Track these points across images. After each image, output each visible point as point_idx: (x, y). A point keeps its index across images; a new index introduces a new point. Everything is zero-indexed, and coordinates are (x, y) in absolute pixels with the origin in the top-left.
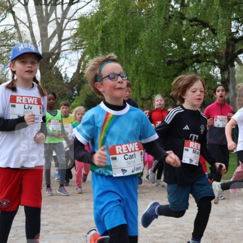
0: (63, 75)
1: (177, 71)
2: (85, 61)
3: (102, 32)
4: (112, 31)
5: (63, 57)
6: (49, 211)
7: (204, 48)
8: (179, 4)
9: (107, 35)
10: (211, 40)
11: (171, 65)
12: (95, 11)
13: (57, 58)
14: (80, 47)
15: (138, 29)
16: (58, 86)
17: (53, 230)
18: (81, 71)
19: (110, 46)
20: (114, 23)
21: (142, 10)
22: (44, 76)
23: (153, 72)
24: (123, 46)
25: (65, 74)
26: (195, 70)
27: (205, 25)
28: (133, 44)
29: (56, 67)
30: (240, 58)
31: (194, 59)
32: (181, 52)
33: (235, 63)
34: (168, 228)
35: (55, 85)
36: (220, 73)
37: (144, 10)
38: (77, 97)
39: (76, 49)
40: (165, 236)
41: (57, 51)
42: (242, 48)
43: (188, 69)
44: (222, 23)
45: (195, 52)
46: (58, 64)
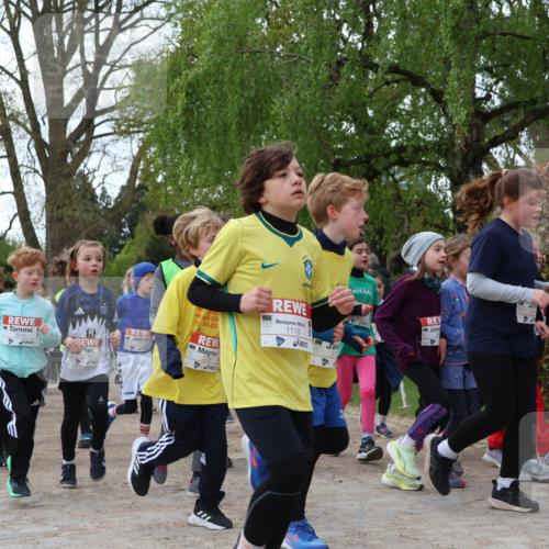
0: (98, 192)
2: (147, 160)
3: (187, 94)
4: (208, 93)
5: (98, 151)
6: (62, 503)
7: (415, 132)
8: (360, 33)
9: (198, 103)
12: (171, 48)
13: (85, 153)
14: (136, 129)
15: (269, 90)
16: (85, 216)
17: (70, 545)
18: (137, 182)
19: (205, 126)
20: (214, 75)
21: (277, 46)
22: (53, 193)
24: (234, 127)
25: (103, 188)
26: (395, 181)
27: (417, 81)
28: (256, 122)
29: (82, 173)
30: (496, 156)
31: (393, 158)
32: (363, 143)
33: (485, 166)
35: (77, 214)
36: (452, 189)
37: (281, 47)
38: (129, 241)
39: (127, 133)
41: (83, 138)
42: (498, 133)
43: (380, 181)
44: (458, 79)
45: (394, 142)
46: (85, 165)
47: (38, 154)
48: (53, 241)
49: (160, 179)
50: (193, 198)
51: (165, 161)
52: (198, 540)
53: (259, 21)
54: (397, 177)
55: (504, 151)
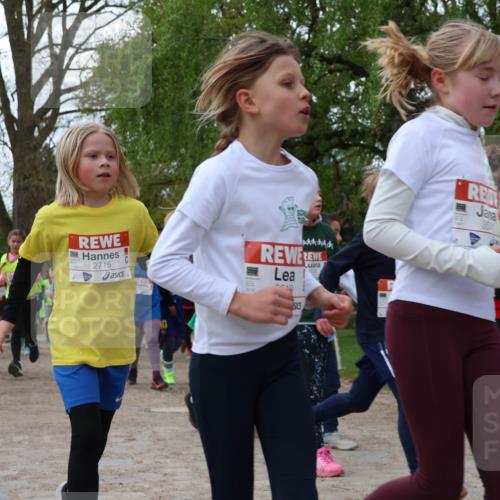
4: (165, 76)
5: (63, 127)
7: (355, 117)
8: (307, 25)
13: (51, 127)
17: (28, 488)
19: (162, 106)
20: (171, 60)
21: (230, 35)
22: (20, 164)
26: (336, 162)
27: (357, 71)
29: (47, 146)
31: (335, 140)
35: (43, 184)
39: (89, 111)
41: (49, 114)
43: (321, 159)
45: (335, 126)
46: (51, 140)
47: (8, 128)
48: (19, 208)
50: (150, 172)
51: (125, 138)
52: (147, 486)
53: (214, 11)
54: (339, 158)
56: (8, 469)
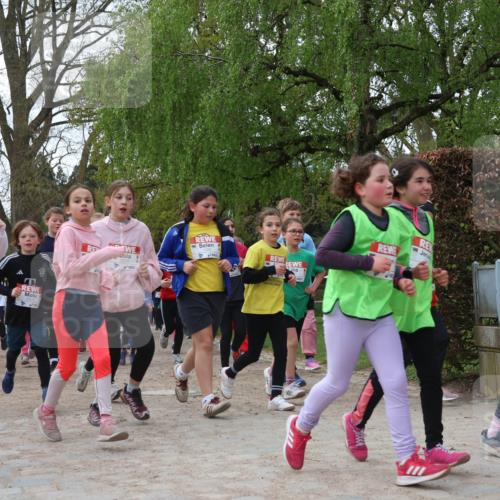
0: (56, 171)
1: (270, 167)
2: (96, 145)
5: (55, 137)
7: (320, 124)
8: (275, 42)
10: (334, 111)
11: (259, 155)
13: (44, 138)
14: (87, 119)
15: (198, 87)
16: (44, 191)
17: (29, 466)
18: (89, 163)
19: (144, 117)
21: (205, 52)
22: (17, 171)
23: (225, 167)
24: (168, 117)
25: (60, 170)
26: (304, 165)
27: (321, 83)
28: (187, 115)
29: (41, 154)
30: (387, 146)
31: (302, 145)
32: (277, 133)
34: (248, 462)
35: (38, 189)
37: (209, 52)
39: (79, 122)
40: (244, 477)
41: (42, 125)
42: (389, 127)
43: (291, 164)
44: (352, 81)
45: (303, 133)
46: (44, 149)
47: (4, 138)
48: (17, 212)
49: (107, 160)
50: (135, 177)
51: (111, 146)
53: (192, 30)
54: (306, 161)
55: (394, 142)
56: (10, 449)
